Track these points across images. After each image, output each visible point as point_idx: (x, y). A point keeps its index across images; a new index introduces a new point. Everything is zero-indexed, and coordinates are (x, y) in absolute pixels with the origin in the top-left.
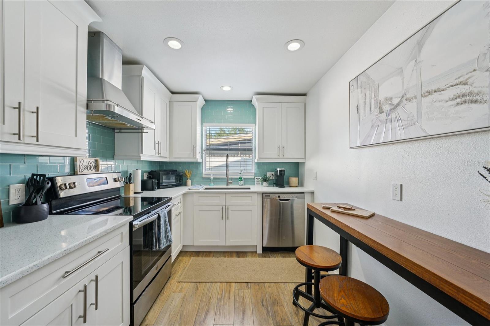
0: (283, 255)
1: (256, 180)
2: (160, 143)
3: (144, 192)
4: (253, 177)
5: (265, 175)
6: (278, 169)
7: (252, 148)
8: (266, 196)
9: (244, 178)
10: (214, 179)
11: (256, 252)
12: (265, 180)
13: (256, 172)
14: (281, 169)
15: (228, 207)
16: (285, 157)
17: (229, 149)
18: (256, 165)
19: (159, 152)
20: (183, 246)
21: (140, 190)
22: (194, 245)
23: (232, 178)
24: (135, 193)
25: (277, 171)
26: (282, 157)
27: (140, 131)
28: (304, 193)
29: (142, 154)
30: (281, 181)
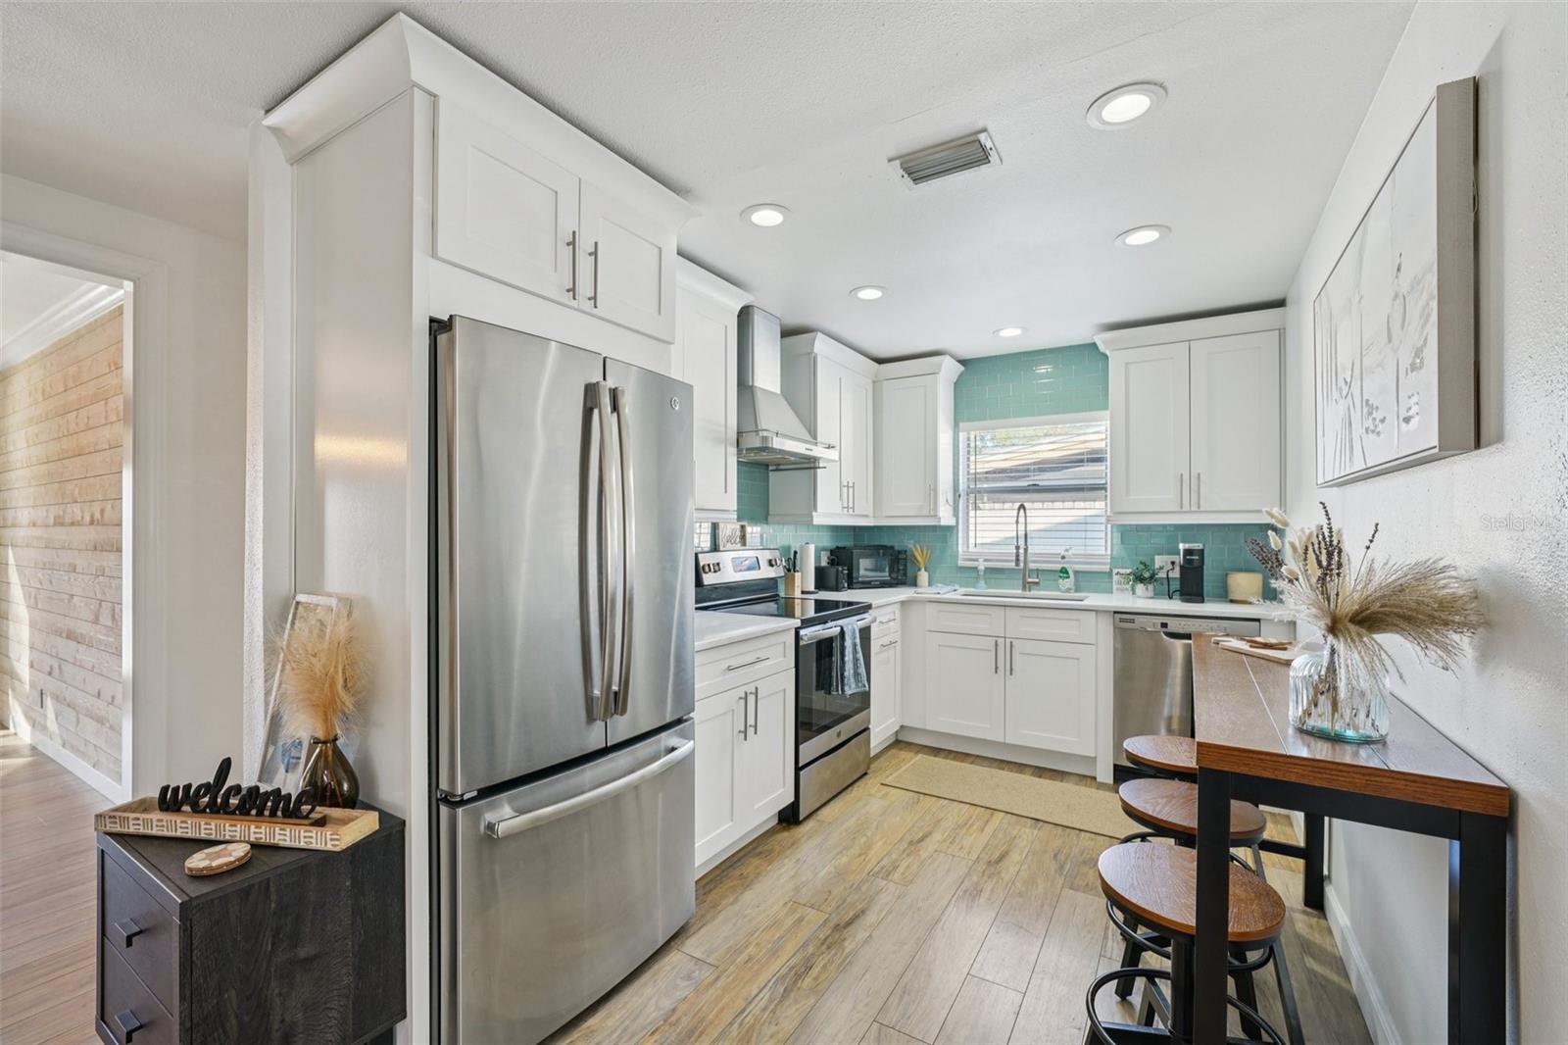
1: (1115, 578)
2: (851, 484)
3: (820, 592)
4: (1106, 568)
5: (1147, 564)
6: (1181, 546)
7: (1106, 483)
8: (1121, 620)
9: (1076, 572)
10: (986, 570)
11: (1097, 777)
12: (1145, 578)
13: (1114, 553)
14: (1187, 546)
15: (1011, 643)
16: (1202, 509)
17: (1031, 488)
18: (1115, 534)
19: (851, 506)
20: (902, 727)
21: (812, 588)
23: (1037, 570)
24: (803, 593)
26: (1193, 509)
27: (812, 465)
28: (1258, 620)
29: (816, 510)
30: (1191, 582)
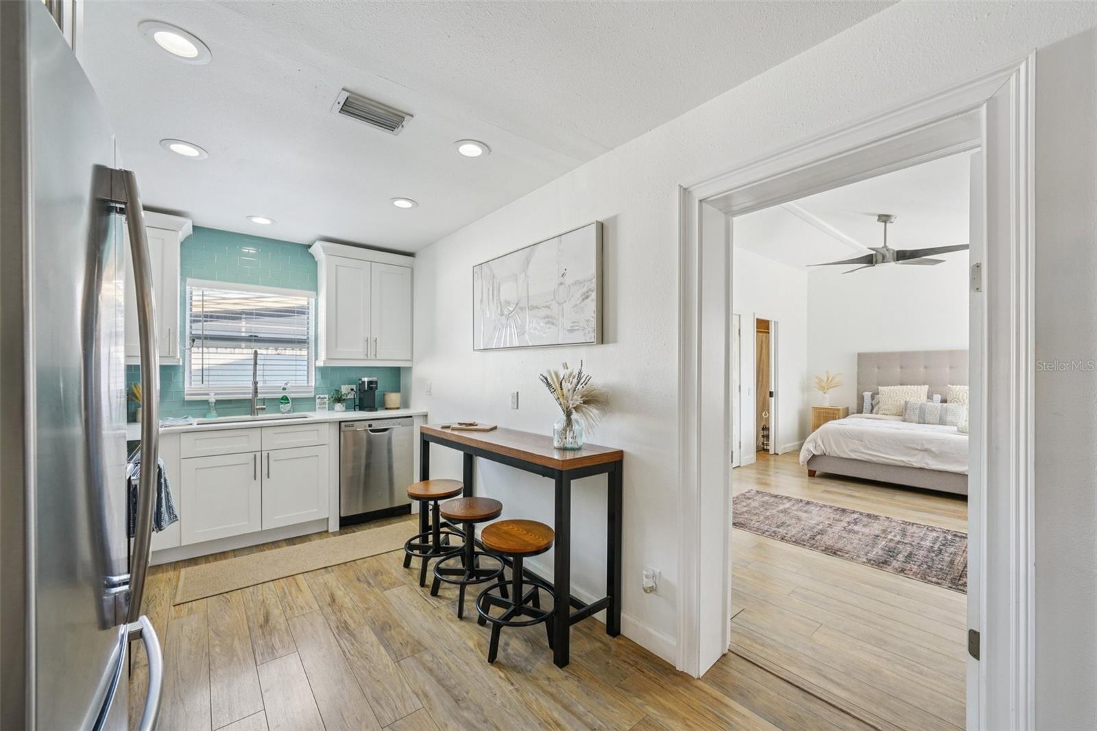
0: (377, 524)
1: (318, 401)
4: (312, 395)
5: (338, 391)
6: (366, 379)
7: (308, 339)
8: (346, 426)
9: (293, 399)
10: (218, 402)
11: (327, 531)
12: (339, 400)
13: (317, 384)
14: (370, 379)
15: (268, 454)
16: (377, 358)
17: (253, 338)
18: (317, 373)
22: (183, 544)
23: (264, 399)
25: (364, 382)
26: (372, 358)
28: (411, 417)
30: (367, 398)
